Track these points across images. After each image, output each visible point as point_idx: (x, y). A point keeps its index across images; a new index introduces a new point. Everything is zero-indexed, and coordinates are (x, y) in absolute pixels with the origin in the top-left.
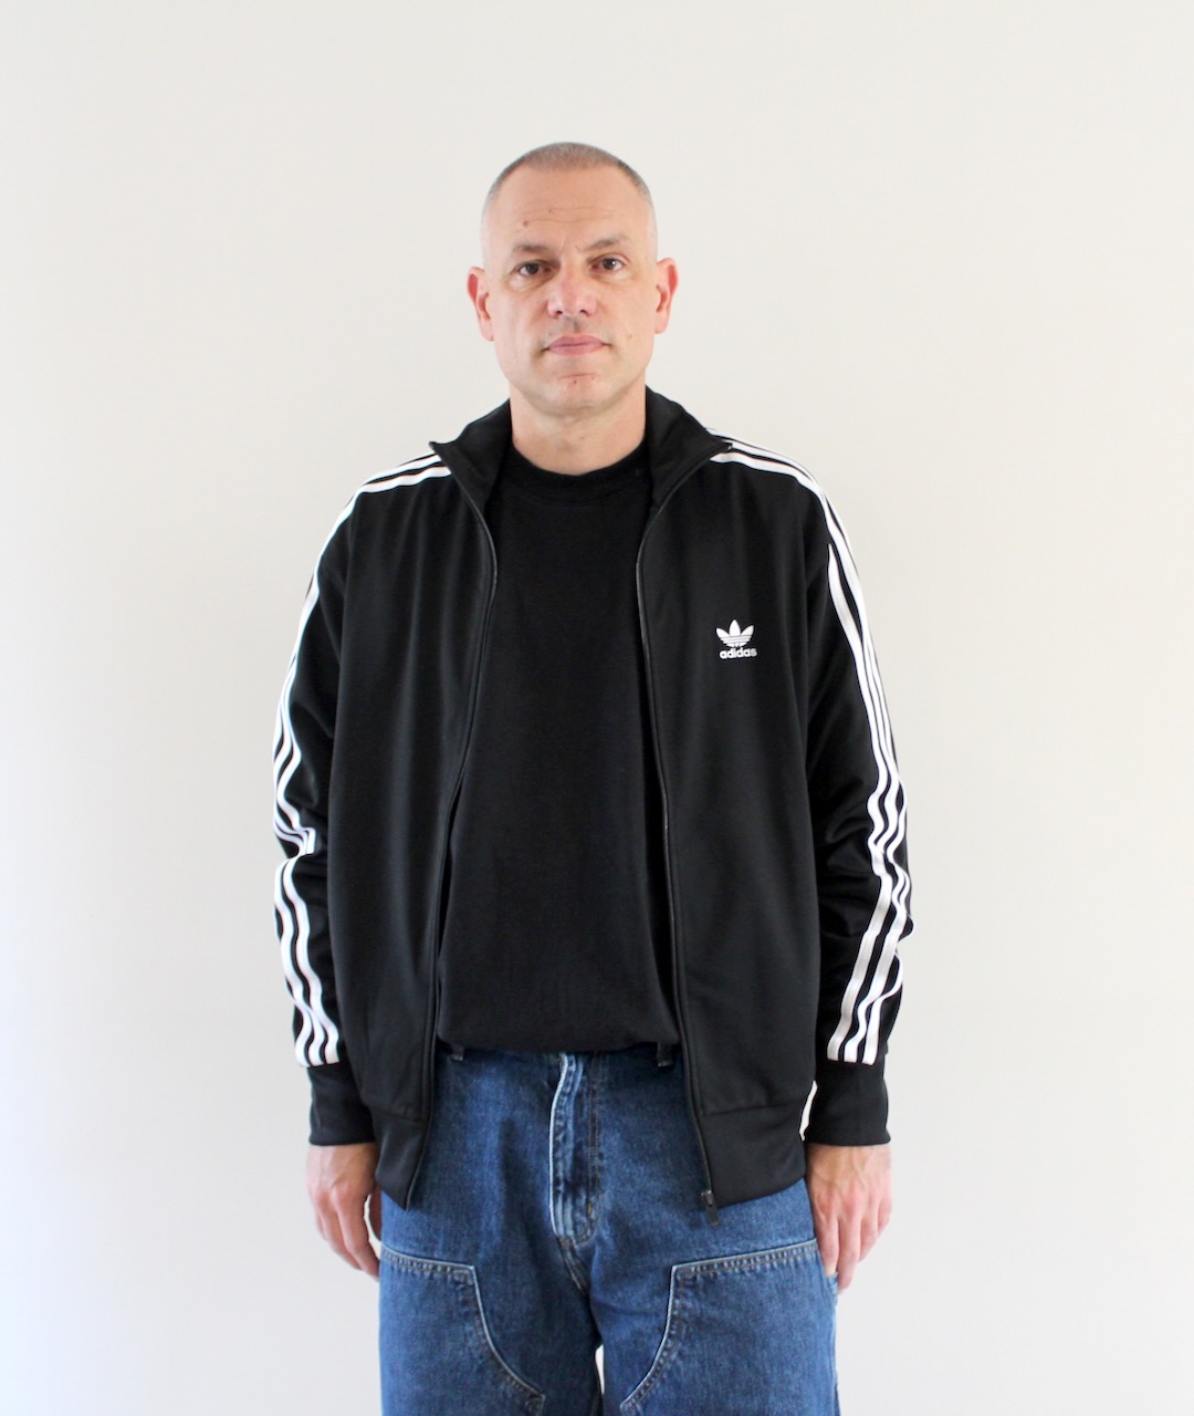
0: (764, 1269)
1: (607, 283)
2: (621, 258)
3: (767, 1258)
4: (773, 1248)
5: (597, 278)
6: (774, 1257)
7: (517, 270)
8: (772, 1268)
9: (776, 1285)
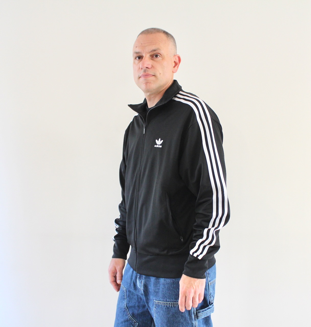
0: (169, 306)
1: (155, 61)
2: (160, 55)
3: (171, 304)
4: (173, 302)
5: (152, 60)
6: (172, 304)
7: (136, 58)
8: (172, 306)
9: (172, 311)
